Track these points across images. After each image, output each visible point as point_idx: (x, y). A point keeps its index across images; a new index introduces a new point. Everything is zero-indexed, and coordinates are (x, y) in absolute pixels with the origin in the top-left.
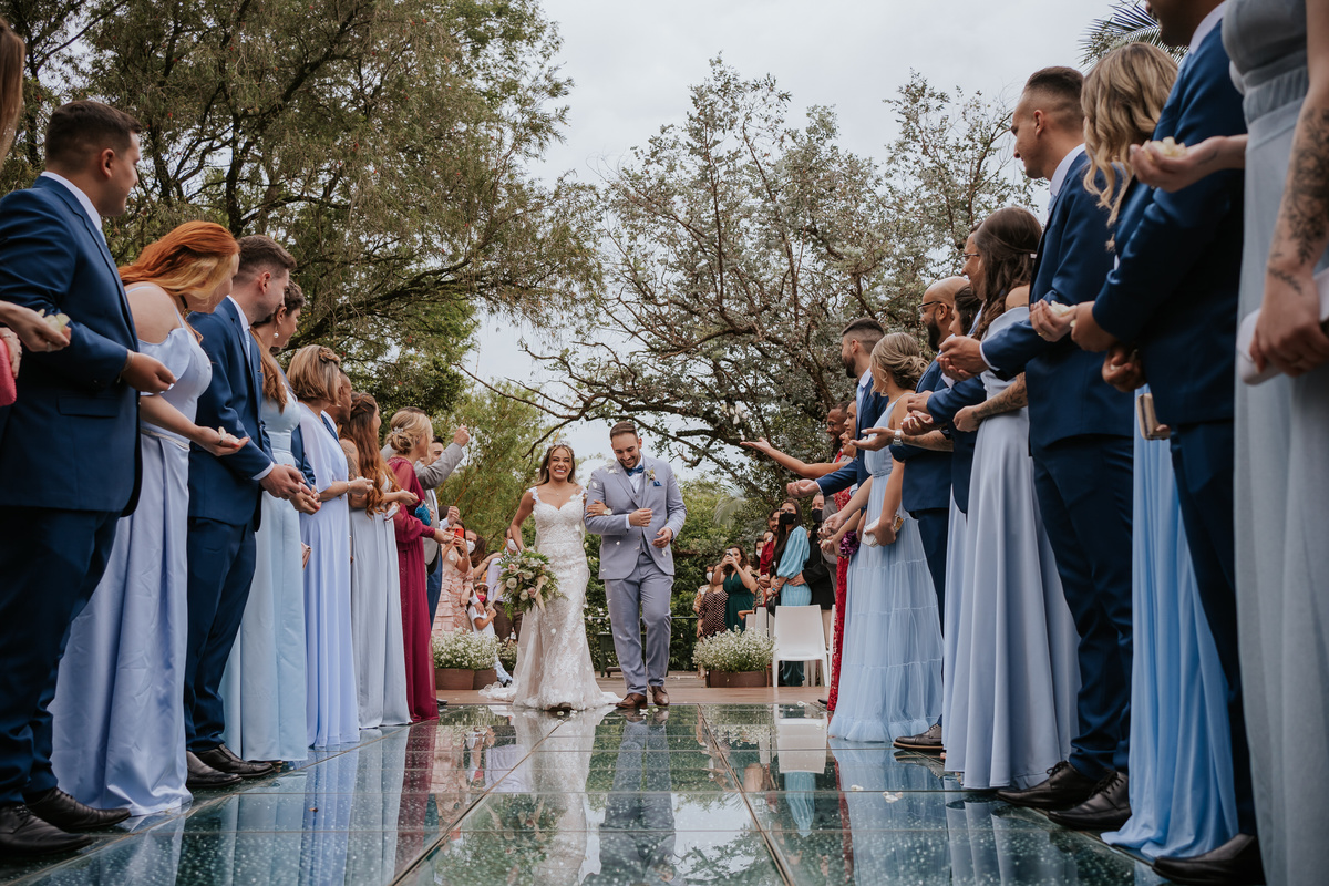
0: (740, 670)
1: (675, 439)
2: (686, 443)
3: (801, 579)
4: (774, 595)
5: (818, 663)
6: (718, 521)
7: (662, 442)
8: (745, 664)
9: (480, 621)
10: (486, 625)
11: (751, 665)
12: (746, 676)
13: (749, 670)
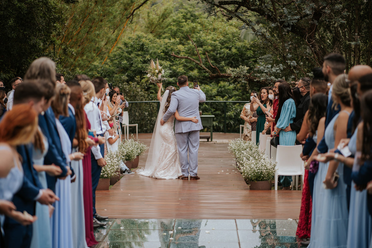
0: (257, 180)
1: (218, 6)
2: (225, 9)
3: (289, 128)
4: (275, 136)
5: (300, 176)
6: (242, 37)
7: (210, 8)
8: (260, 177)
9: (111, 140)
10: (114, 142)
11: (263, 178)
12: (261, 184)
13: (262, 180)
